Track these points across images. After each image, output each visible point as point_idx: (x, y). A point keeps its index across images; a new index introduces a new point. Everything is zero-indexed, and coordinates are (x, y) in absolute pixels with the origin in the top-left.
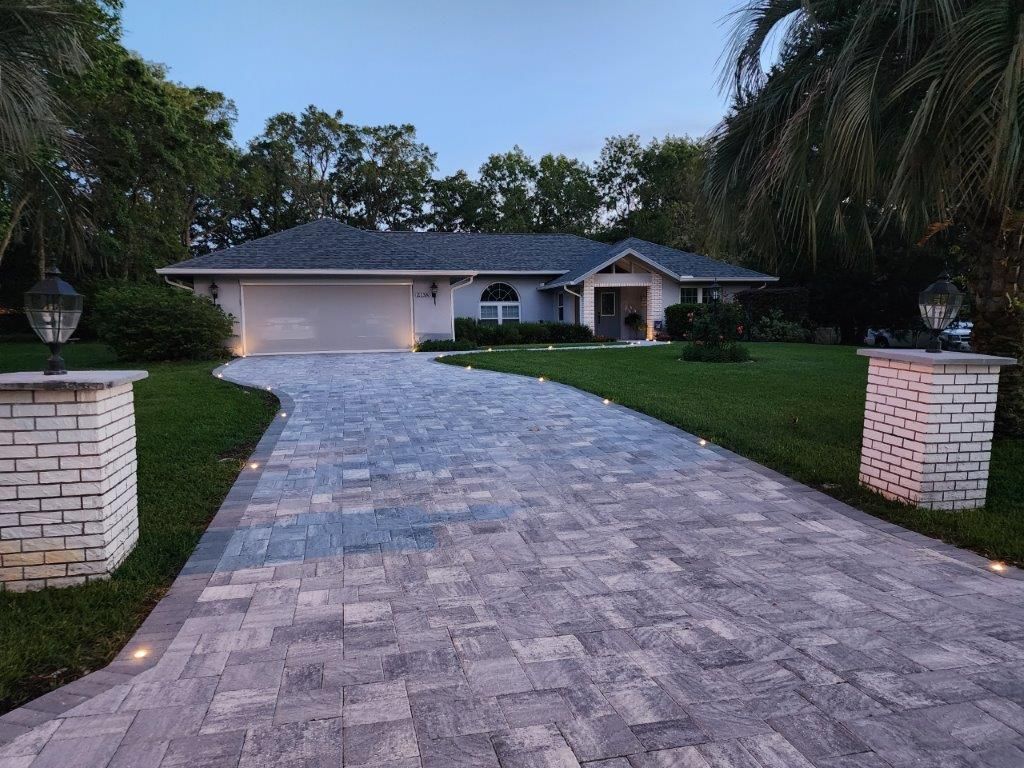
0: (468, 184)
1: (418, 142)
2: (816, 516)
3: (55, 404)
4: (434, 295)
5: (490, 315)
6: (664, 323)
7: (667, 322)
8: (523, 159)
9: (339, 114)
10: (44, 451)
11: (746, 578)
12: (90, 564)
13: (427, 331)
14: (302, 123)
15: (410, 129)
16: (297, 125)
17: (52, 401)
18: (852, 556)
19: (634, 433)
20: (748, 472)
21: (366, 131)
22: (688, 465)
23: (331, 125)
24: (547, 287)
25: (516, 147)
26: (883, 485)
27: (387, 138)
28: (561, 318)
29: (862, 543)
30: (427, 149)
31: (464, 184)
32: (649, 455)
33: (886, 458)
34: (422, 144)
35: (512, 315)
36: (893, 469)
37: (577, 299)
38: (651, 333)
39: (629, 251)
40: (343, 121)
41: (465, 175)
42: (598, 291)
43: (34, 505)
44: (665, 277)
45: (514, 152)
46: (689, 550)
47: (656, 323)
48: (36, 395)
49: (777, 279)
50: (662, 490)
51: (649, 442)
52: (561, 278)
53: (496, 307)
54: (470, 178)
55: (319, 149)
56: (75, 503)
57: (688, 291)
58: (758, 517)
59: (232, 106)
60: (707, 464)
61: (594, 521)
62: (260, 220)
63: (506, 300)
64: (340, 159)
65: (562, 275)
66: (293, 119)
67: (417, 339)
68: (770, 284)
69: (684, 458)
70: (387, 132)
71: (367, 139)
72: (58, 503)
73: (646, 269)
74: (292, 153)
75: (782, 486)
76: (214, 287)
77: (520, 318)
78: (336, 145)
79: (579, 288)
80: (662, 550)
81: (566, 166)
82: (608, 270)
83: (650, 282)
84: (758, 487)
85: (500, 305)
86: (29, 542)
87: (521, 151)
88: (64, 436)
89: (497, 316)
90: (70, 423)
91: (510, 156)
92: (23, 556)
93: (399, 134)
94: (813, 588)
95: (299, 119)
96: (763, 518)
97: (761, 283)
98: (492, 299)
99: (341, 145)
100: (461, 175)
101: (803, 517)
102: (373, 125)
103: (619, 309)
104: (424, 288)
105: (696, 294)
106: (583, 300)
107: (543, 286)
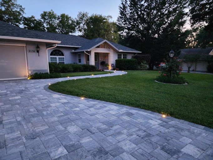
0: (35, 20)
4: (38, 52)
5: (53, 60)
6: (115, 65)
7: (116, 64)
8: (54, 14)
13: (34, 69)
25: (52, 10)
28: (80, 62)
30: (21, 6)
31: (34, 20)
34: (19, 4)
35: (62, 60)
37: (88, 56)
38: (110, 68)
39: (105, 41)
41: (34, 17)
42: (95, 53)
45: (51, 12)
47: (112, 64)
49: (141, 52)
53: (56, 58)
54: (36, 18)
57: (119, 55)
63: (59, 55)
65: (79, 48)
67: (30, 72)
68: (138, 53)
73: (109, 47)
77: (65, 62)
79: (90, 52)
81: (68, 18)
82: (98, 47)
83: (110, 51)
85: (57, 57)
87: (54, 12)
89: (56, 61)
91: (50, 13)
97: (136, 53)
98: (54, 55)
100: (33, 17)
103: (99, 59)
104: (32, 48)
105: (121, 56)
106: (91, 57)
107: (73, 51)
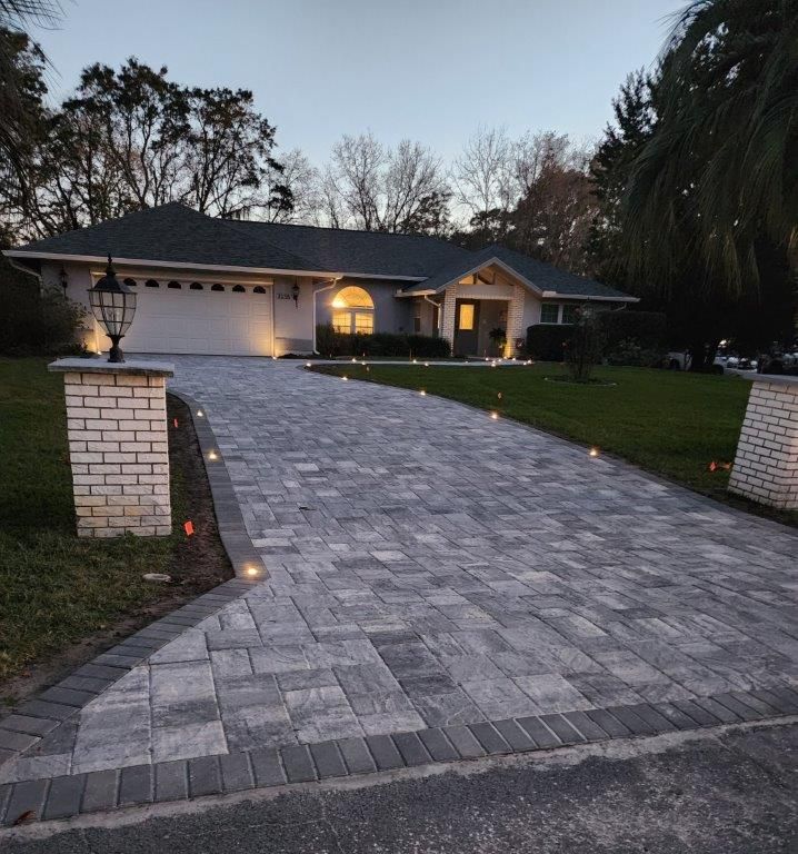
1: (256, 111)
2: (696, 509)
3: (133, 387)
4: (295, 298)
6: (526, 342)
9: (164, 71)
10: (123, 425)
11: (654, 546)
12: (158, 518)
14: (120, 77)
15: (247, 96)
16: (115, 79)
17: (130, 384)
18: (728, 535)
19: (531, 444)
20: (638, 478)
21: (197, 93)
22: (585, 470)
23: (157, 83)
24: (406, 294)
26: (748, 488)
27: (220, 103)
28: (418, 329)
29: (732, 527)
30: (265, 121)
32: (549, 461)
33: (755, 465)
34: (260, 115)
36: (758, 474)
37: (436, 309)
38: (509, 351)
39: (495, 260)
40: (168, 79)
43: (116, 469)
44: (528, 291)
46: (605, 528)
47: (516, 339)
48: (118, 378)
49: (638, 300)
50: (570, 488)
51: (548, 451)
52: (420, 285)
55: (141, 112)
56: (147, 469)
57: (549, 308)
58: (651, 509)
59: (37, 50)
60: (600, 470)
61: (524, 509)
62: (70, 193)
64: (165, 124)
66: (110, 72)
68: (630, 304)
69: (582, 465)
70: (220, 96)
71: (198, 103)
72: (136, 469)
73: (509, 281)
74: (108, 113)
75: (664, 488)
76: (63, 274)
77: (374, 326)
78: (160, 107)
79: (440, 298)
80: (585, 528)
83: (511, 294)
84: (646, 488)
86: (114, 498)
88: (139, 414)
90: (144, 404)
92: (107, 508)
93: (235, 100)
94: (704, 551)
95: (118, 71)
96: (655, 510)
97: (621, 304)
99: (166, 108)
101: (687, 510)
102: (204, 87)
103: (478, 322)
104: (284, 289)
105: (557, 311)
106: (443, 311)
107: (400, 293)
